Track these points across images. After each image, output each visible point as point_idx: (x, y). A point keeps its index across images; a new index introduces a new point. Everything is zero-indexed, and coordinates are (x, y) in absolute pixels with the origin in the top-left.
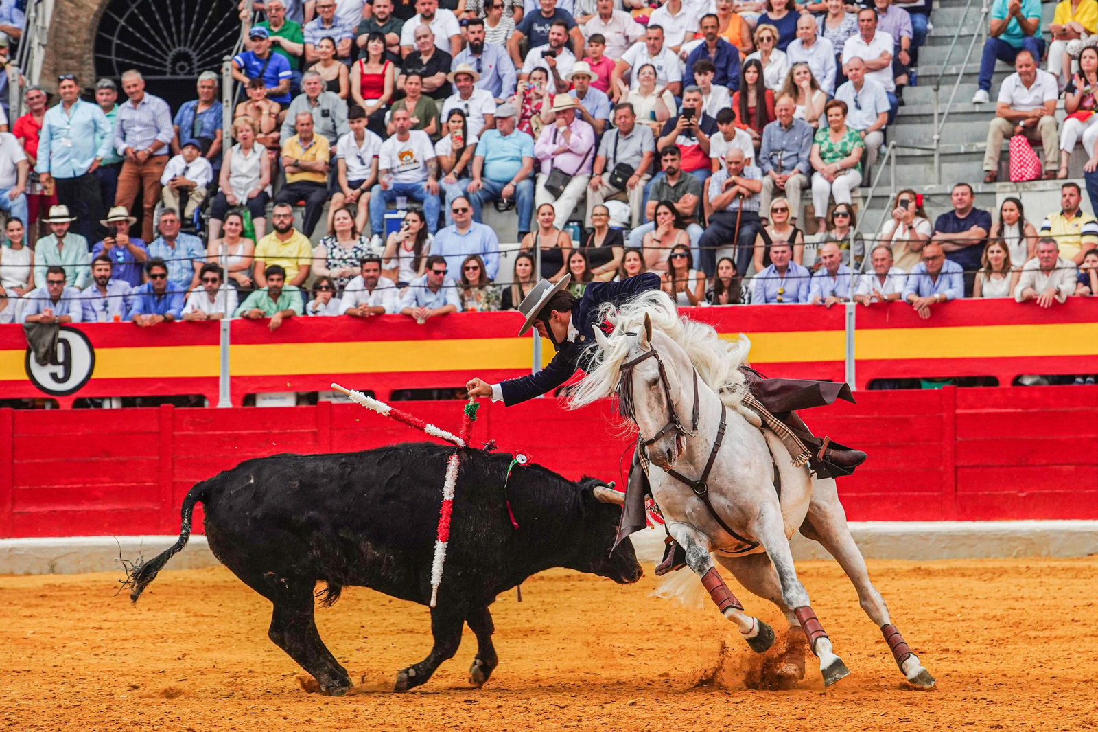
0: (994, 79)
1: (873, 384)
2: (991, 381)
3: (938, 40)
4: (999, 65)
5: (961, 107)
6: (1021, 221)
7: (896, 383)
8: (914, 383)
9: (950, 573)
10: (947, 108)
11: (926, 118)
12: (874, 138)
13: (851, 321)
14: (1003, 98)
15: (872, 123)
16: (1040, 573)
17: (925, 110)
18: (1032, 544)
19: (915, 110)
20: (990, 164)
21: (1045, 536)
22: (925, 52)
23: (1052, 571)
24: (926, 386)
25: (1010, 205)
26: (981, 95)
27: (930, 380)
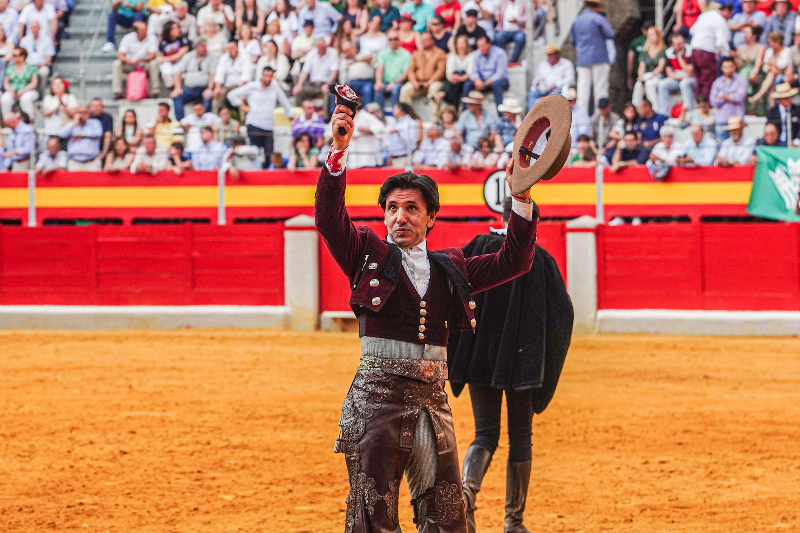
0: (117, 37)
1: (47, 222)
2: (118, 222)
3: (81, 13)
4: (119, 29)
5: (98, 54)
6: (135, 124)
7: (61, 222)
8: (71, 222)
9: (94, 338)
10: (89, 54)
11: (76, 59)
12: (45, 71)
13: (32, 182)
14: (123, 48)
15: (43, 61)
16: (150, 339)
17: (75, 55)
18: (145, 321)
19: (69, 55)
20: (117, 89)
21: (152, 317)
22: (74, 19)
23: (157, 338)
24: (79, 225)
25: (130, 114)
26: (108, 47)
27: (82, 220)
